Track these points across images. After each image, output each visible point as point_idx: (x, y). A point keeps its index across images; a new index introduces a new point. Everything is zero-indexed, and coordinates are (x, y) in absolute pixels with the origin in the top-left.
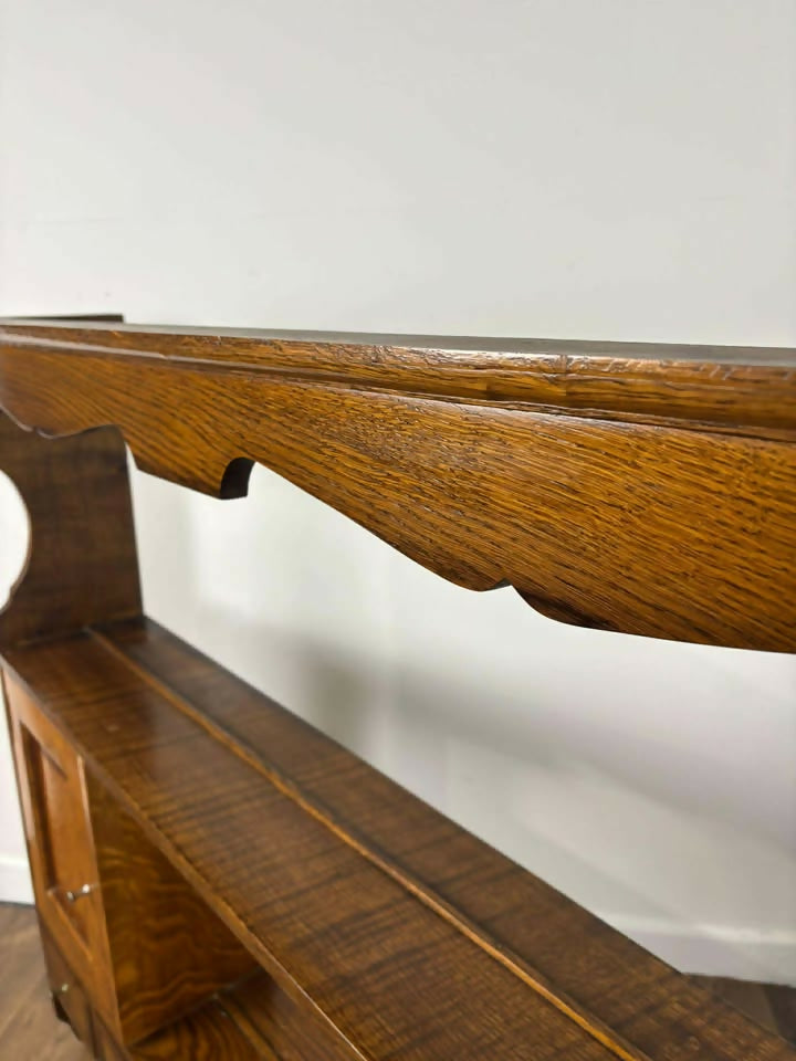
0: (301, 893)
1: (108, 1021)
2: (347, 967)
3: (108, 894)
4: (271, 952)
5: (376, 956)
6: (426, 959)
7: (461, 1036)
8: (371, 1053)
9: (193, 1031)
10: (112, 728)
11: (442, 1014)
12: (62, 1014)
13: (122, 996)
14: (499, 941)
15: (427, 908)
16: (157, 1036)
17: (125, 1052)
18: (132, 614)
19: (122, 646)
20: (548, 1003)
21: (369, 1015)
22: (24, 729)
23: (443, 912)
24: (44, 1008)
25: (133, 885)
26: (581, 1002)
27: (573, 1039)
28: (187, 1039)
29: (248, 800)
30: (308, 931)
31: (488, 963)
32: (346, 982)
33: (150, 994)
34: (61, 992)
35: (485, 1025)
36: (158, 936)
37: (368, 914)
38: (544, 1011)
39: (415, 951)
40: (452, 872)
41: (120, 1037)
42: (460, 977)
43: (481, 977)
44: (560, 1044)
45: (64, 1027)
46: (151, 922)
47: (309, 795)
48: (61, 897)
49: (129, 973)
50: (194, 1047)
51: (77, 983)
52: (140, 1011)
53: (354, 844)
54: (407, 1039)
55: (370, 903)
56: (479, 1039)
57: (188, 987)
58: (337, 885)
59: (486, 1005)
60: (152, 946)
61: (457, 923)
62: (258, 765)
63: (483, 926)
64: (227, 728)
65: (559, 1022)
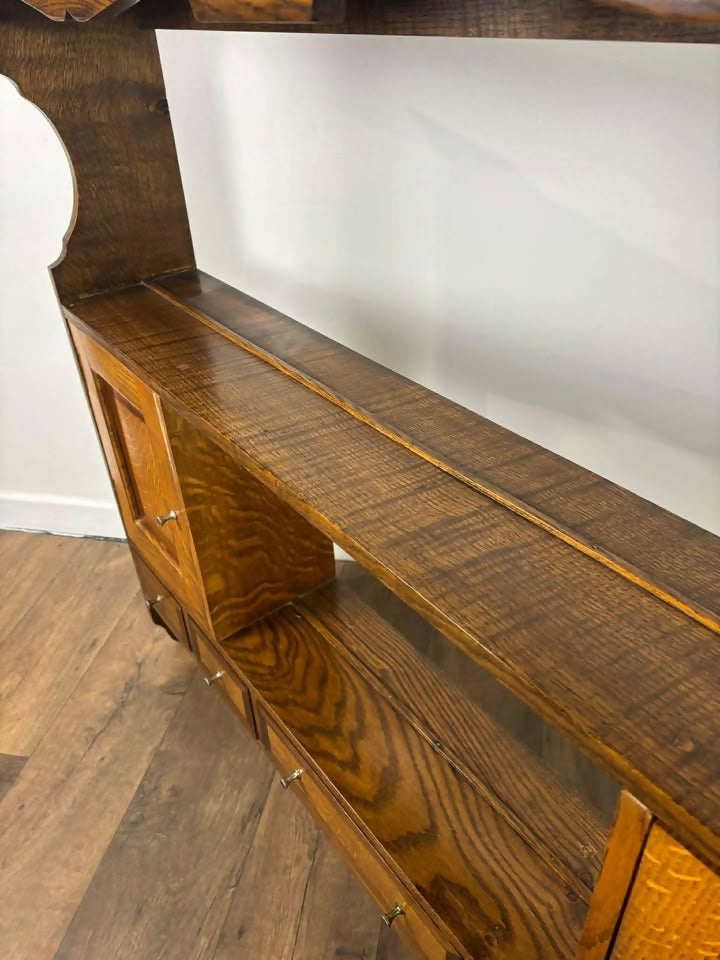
0: (388, 502)
1: (200, 621)
2: (444, 562)
3: (193, 517)
4: (368, 549)
5: (471, 554)
6: (521, 557)
7: (564, 620)
8: (478, 632)
9: (273, 629)
10: (183, 367)
11: (543, 602)
12: (157, 619)
13: (212, 601)
14: (592, 542)
15: (516, 515)
16: (244, 632)
17: (218, 645)
18: (186, 268)
19: (179, 297)
20: (649, 594)
21: (471, 602)
22: (96, 377)
23: (532, 518)
24: (142, 616)
25: (214, 510)
26: (686, 593)
27: (679, 624)
28: (269, 635)
29: (324, 426)
30: (400, 533)
31: (584, 560)
32: (443, 574)
33: (234, 600)
34: (156, 602)
35: (587, 611)
36: (240, 554)
37: (459, 519)
38: (645, 600)
39: (510, 550)
40: (536, 485)
41: (212, 635)
42: (557, 572)
43: (578, 573)
44: (666, 628)
45: (160, 630)
46: (232, 542)
47: (383, 420)
48: (148, 526)
49: (217, 583)
50: (276, 641)
51: (170, 594)
52: (228, 613)
53: (435, 462)
54: (512, 622)
55: (457, 511)
56: (584, 622)
57: (267, 595)
58: (423, 496)
59: (587, 595)
60: (235, 562)
61: (547, 527)
62: (332, 396)
63: (575, 529)
64: (296, 365)
65: (662, 610)
